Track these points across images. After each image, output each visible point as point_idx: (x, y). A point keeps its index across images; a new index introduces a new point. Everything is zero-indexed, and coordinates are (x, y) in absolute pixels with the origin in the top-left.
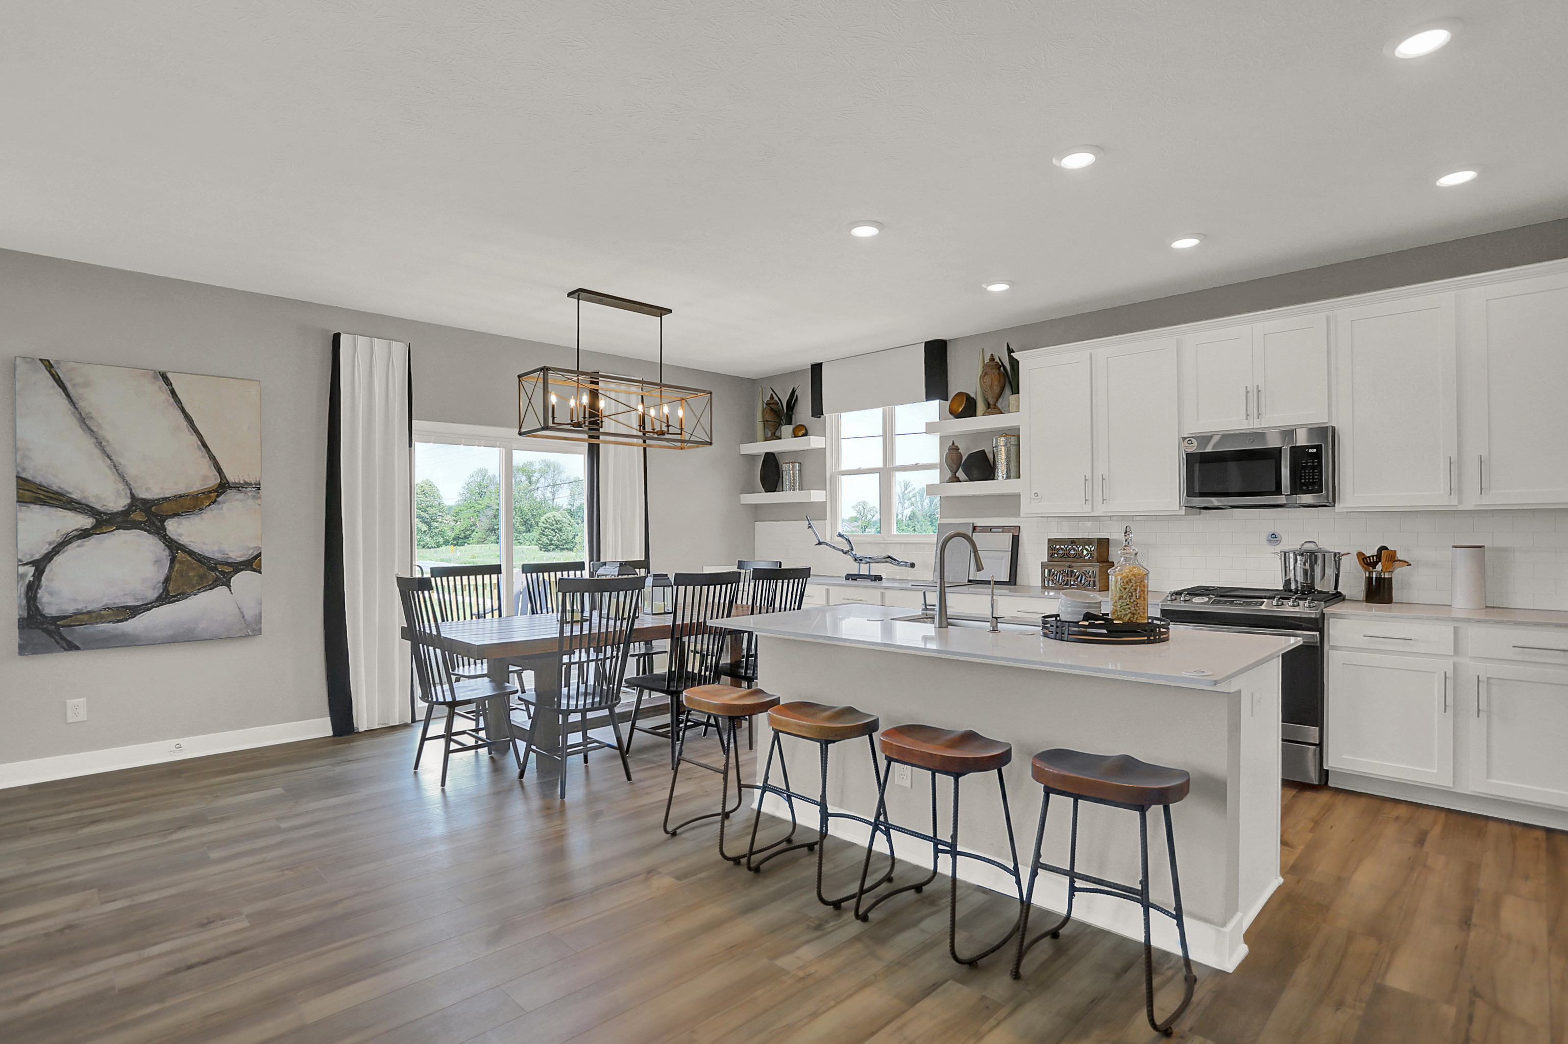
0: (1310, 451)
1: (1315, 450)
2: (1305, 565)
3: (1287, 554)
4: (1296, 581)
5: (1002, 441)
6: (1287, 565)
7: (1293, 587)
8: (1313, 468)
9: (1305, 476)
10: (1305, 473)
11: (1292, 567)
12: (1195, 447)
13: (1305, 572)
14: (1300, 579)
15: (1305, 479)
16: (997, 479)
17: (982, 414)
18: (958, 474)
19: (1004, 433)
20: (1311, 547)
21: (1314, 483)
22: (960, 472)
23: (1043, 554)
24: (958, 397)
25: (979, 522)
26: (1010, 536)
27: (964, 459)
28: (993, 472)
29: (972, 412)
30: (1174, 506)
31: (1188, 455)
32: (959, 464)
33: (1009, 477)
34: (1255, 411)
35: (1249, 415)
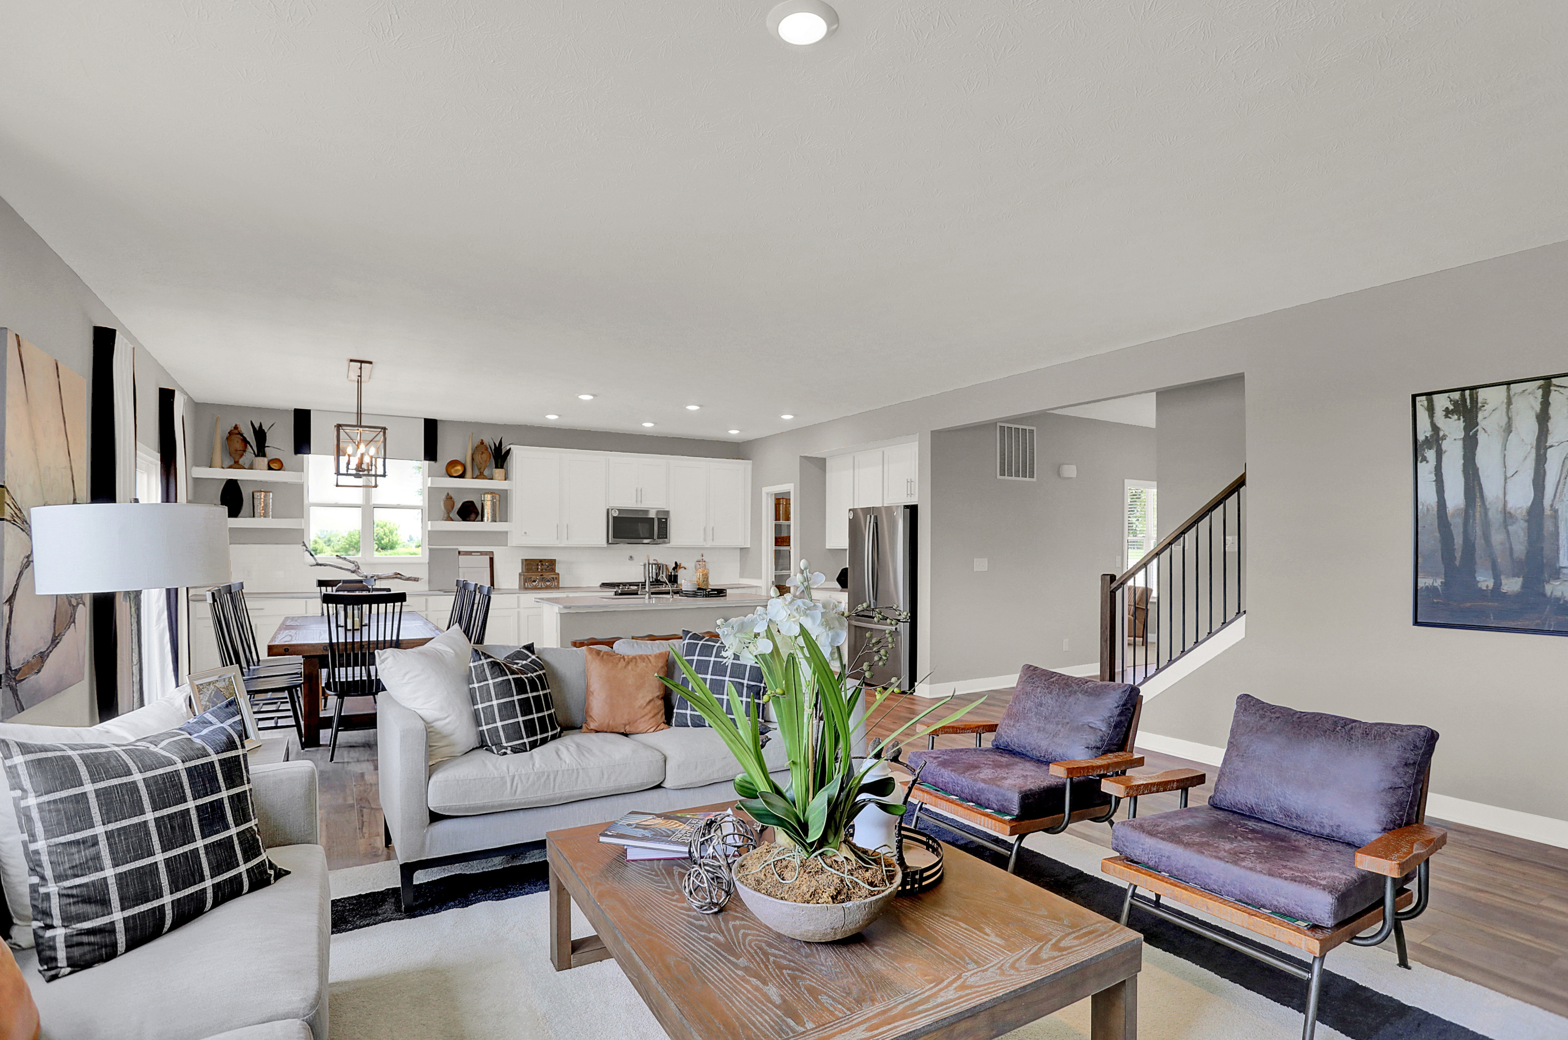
1: (664, 520)
2: (657, 571)
5: (488, 497)
8: (664, 527)
10: (661, 530)
11: (651, 571)
12: (618, 514)
15: (661, 532)
16: (484, 521)
17: (473, 478)
18: (451, 516)
19: (492, 492)
20: (655, 562)
21: (663, 534)
22: (454, 514)
23: (518, 568)
24: (453, 463)
25: (462, 549)
26: (488, 557)
27: (458, 505)
28: (480, 517)
29: (462, 476)
30: (603, 542)
31: (614, 518)
32: (453, 508)
33: (494, 520)
34: (639, 499)
35: (637, 501)
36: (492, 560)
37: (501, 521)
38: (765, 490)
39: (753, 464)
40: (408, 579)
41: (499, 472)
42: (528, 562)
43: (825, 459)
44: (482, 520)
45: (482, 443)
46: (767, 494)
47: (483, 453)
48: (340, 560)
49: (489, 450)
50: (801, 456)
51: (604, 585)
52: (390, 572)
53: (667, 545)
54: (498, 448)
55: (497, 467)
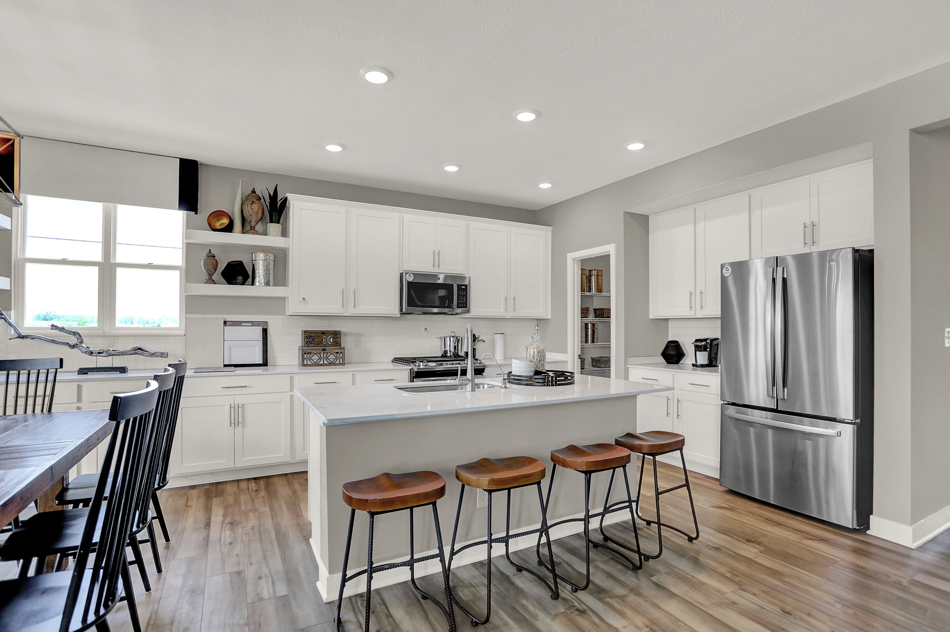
0: (463, 287)
1: (464, 287)
2: (455, 344)
3: (446, 338)
4: (450, 351)
5: (261, 256)
6: (446, 343)
7: (449, 354)
8: (463, 295)
9: (461, 299)
10: (461, 298)
11: (448, 344)
12: (413, 279)
13: (455, 347)
14: (452, 350)
15: (461, 301)
16: (255, 285)
17: (242, 233)
18: (214, 278)
19: (265, 249)
20: (453, 334)
21: (464, 303)
22: (217, 276)
23: (298, 341)
24: (218, 214)
25: (229, 318)
26: (261, 329)
27: (222, 266)
28: (250, 279)
29: (229, 228)
30: (396, 311)
31: (409, 283)
32: (215, 269)
33: (267, 284)
34: (437, 263)
35: (434, 265)
36: (265, 331)
37: (274, 285)
38: (571, 256)
39: (552, 231)
40: (153, 355)
41: (274, 228)
42: (307, 334)
43: (647, 217)
44: (253, 284)
45: (254, 192)
46: (574, 260)
47: (253, 203)
48: (56, 332)
49: (262, 200)
50: (626, 213)
51: (397, 360)
52: (129, 347)
53: (467, 315)
54: (274, 197)
55: (271, 221)
